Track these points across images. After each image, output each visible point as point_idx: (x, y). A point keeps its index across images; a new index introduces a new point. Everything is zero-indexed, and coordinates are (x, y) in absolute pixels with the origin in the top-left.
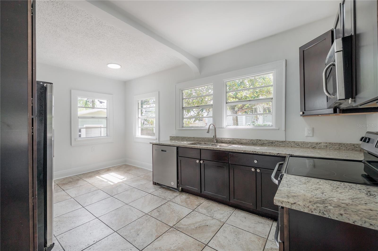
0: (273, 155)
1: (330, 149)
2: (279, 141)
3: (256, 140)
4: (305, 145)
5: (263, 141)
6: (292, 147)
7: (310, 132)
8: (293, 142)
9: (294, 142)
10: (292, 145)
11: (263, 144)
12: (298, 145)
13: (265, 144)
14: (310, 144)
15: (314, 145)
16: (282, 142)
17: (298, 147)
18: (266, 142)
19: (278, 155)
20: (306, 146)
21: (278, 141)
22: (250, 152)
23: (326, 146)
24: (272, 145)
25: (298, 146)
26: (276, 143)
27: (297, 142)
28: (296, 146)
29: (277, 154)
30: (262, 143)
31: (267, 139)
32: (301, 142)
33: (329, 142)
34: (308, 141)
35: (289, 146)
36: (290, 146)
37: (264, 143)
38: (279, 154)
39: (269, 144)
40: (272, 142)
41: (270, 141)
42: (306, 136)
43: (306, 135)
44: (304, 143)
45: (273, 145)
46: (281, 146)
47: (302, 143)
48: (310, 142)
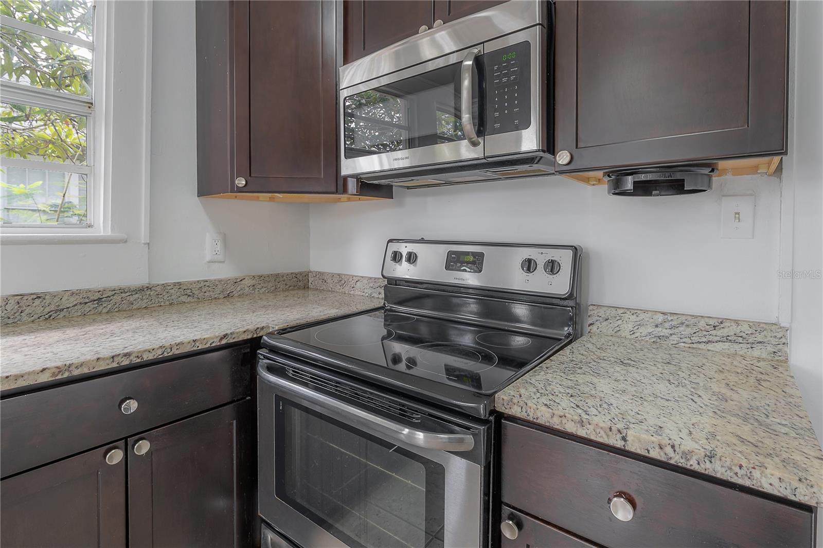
0: (208, 345)
1: (260, 293)
2: (129, 290)
3: (12, 301)
4: (209, 291)
5: (56, 299)
6: (171, 304)
7: (218, 249)
8: (175, 284)
9: (180, 284)
10: (173, 297)
11: (56, 311)
12: (189, 296)
13: (62, 314)
14: (219, 286)
15: (229, 286)
16: (141, 290)
17: (189, 303)
18: (73, 300)
19: (224, 342)
20: (211, 293)
21: (122, 291)
22: (101, 363)
23: (254, 286)
24: (100, 308)
25: (190, 299)
26: (117, 298)
27: (188, 282)
28: (183, 298)
29: (221, 339)
30: (47, 309)
31: (74, 287)
32: (198, 281)
33: (259, 274)
34: (215, 278)
35: (162, 304)
36: (167, 303)
37: (61, 307)
38: (225, 336)
39: (87, 308)
40: (97, 296)
41: (89, 294)
42: (209, 262)
43: (208, 258)
44: (207, 284)
45: (105, 310)
46: (135, 307)
47: (202, 284)
48: (220, 281)
